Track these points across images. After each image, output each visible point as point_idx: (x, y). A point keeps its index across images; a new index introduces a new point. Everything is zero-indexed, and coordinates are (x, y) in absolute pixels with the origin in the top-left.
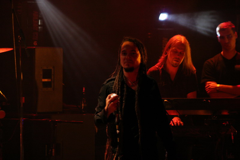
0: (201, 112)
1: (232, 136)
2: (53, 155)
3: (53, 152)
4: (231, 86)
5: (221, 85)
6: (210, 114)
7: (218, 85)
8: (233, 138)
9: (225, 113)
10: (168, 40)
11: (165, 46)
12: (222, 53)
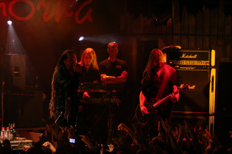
0: (101, 91)
1: (118, 104)
2: (20, 113)
3: (20, 112)
4: (114, 77)
5: (109, 77)
6: (106, 92)
7: (108, 77)
8: (118, 105)
9: (114, 91)
10: (83, 51)
11: (82, 55)
12: (109, 58)
